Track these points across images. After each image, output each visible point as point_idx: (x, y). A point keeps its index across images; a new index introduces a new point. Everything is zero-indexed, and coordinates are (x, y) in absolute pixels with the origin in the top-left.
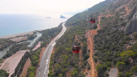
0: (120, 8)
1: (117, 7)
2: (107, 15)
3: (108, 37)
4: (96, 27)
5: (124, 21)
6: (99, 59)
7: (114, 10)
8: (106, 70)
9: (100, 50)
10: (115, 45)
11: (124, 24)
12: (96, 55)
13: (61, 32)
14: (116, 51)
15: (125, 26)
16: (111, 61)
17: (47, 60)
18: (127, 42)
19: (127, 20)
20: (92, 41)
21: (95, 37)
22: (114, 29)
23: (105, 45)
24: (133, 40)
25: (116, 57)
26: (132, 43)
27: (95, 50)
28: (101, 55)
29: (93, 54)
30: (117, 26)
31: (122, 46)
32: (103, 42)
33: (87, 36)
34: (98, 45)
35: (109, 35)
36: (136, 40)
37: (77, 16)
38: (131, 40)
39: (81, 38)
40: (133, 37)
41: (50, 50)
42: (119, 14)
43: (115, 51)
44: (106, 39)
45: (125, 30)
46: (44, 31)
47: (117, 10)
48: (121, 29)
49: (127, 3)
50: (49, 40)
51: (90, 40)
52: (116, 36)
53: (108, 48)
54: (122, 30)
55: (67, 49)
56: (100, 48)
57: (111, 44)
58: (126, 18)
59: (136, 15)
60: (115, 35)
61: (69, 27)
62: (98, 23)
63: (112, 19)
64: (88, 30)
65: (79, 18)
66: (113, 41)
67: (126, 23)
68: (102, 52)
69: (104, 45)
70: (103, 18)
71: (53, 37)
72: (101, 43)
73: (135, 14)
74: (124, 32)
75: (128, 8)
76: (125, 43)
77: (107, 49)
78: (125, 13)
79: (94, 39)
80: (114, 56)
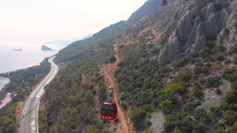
0: (143, 31)
1: (138, 31)
2: (126, 42)
3: (136, 71)
4: (113, 60)
5: (155, 48)
6: (129, 104)
7: (135, 36)
8: (145, 117)
9: (129, 90)
10: (150, 80)
11: (156, 52)
12: (123, 99)
13: (48, 72)
14: (153, 89)
15: (158, 55)
16: (149, 103)
17: (33, 123)
18: (165, 74)
19: (160, 46)
20: (112, 79)
21: (117, 73)
22: (143, 59)
23: (135, 82)
24: (173, 71)
25: (155, 96)
26: (173, 75)
27: (120, 92)
28: (131, 98)
29: (118, 99)
30: (146, 56)
31: (160, 81)
32: (131, 79)
33: (103, 73)
34: (123, 84)
35: (137, 68)
36: (178, 70)
37: (76, 45)
38: (171, 71)
39: (94, 77)
40: (173, 68)
41: (35, 105)
42: (144, 39)
43: (151, 89)
44: (134, 73)
45: (158, 59)
46: (13, 73)
47: (141, 34)
48: (152, 58)
49: (153, 24)
50: (27, 88)
51: (110, 79)
52: (148, 68)
53: (140, 86)
54: (154, 60)
55: (72, 97)
56: (128, 87)
57: (142, 80)
58: (157, 44)
59: (172, 38)
60: (146, 68)
61: (64, 63)
62: (116, 54)
63: (136, 46)
64: (101, 64)
65: (79, 48)
66: (145, 76)
67: (159, 50)
68: (132, 94)
69: (133, 83)
70: (121, 47)
71: (34, 83)
72: (128, 80)
73: (171, 36)
74: (158, 62)
75: (157, 31)
76: (163, 76)
77: (139, 88)
78: (153, 38)
79: (115, 76)
80: (152, 97)
